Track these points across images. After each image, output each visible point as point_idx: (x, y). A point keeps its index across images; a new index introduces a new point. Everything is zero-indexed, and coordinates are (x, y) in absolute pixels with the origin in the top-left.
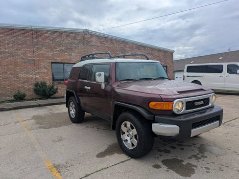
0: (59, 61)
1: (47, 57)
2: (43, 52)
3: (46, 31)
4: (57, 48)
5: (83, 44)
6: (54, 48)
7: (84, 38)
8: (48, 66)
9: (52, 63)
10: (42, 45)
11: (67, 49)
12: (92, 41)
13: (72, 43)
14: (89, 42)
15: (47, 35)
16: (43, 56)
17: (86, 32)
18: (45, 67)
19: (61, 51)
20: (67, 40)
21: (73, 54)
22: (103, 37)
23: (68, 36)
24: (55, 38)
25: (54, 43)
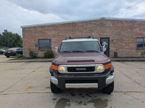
2: (77, 34)
3: (79, 22)
5: (100, 27)
6: (83, 31)
7: (101, 23)
10: (77, 30)
11: (90, 31)
12: (106, 24)
13: (93, 27)
14: (104, 25)
15: (80, 25)
17: (103, 19)
19: (87, 32)
20: (90, 25)
21: (93, 33)
22: (114, 21)
23: (91, 23)
24: (83, 25)
25: (83, 28)
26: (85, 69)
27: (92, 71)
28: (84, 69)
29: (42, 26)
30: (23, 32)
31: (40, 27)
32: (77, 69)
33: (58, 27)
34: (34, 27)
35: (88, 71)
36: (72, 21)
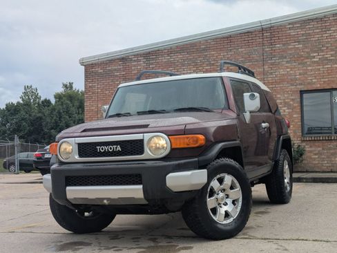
0: (318, 86)
1: (292, 80)
2: (282, 72)
3: (289, 24)
4: (314, 57)
6: (307, 58)
8: (293, 100)
9: (302, 92)
10: (282, 57)
15: (293, 33)
16: (282, 81)
18: (285, 103)
19: (324, 61)
24: (309, 34)
25: (306, 47)
26: (119, 148)
27: (138, 154)
28: (115, 147)
29: (149, 53)
30: (86, 80)
31: (140, 55)
32: (98, 147)
33: (205, 50)
34: (123, 58)
35: (126, 155)
36: (260, 22)
